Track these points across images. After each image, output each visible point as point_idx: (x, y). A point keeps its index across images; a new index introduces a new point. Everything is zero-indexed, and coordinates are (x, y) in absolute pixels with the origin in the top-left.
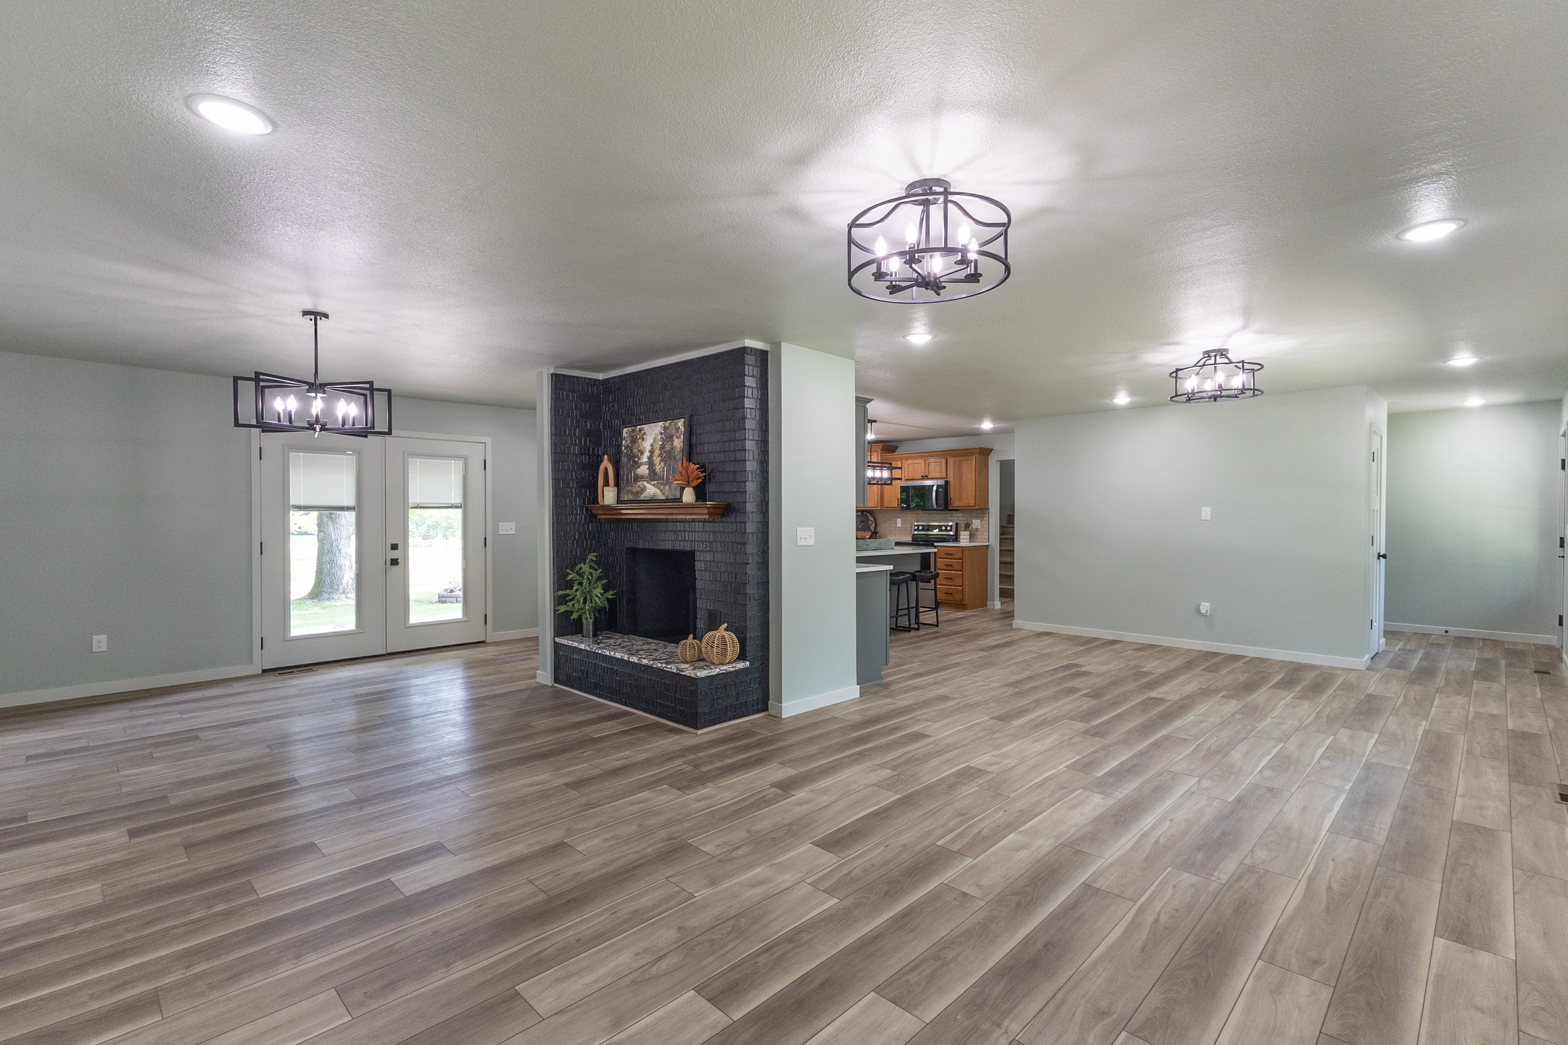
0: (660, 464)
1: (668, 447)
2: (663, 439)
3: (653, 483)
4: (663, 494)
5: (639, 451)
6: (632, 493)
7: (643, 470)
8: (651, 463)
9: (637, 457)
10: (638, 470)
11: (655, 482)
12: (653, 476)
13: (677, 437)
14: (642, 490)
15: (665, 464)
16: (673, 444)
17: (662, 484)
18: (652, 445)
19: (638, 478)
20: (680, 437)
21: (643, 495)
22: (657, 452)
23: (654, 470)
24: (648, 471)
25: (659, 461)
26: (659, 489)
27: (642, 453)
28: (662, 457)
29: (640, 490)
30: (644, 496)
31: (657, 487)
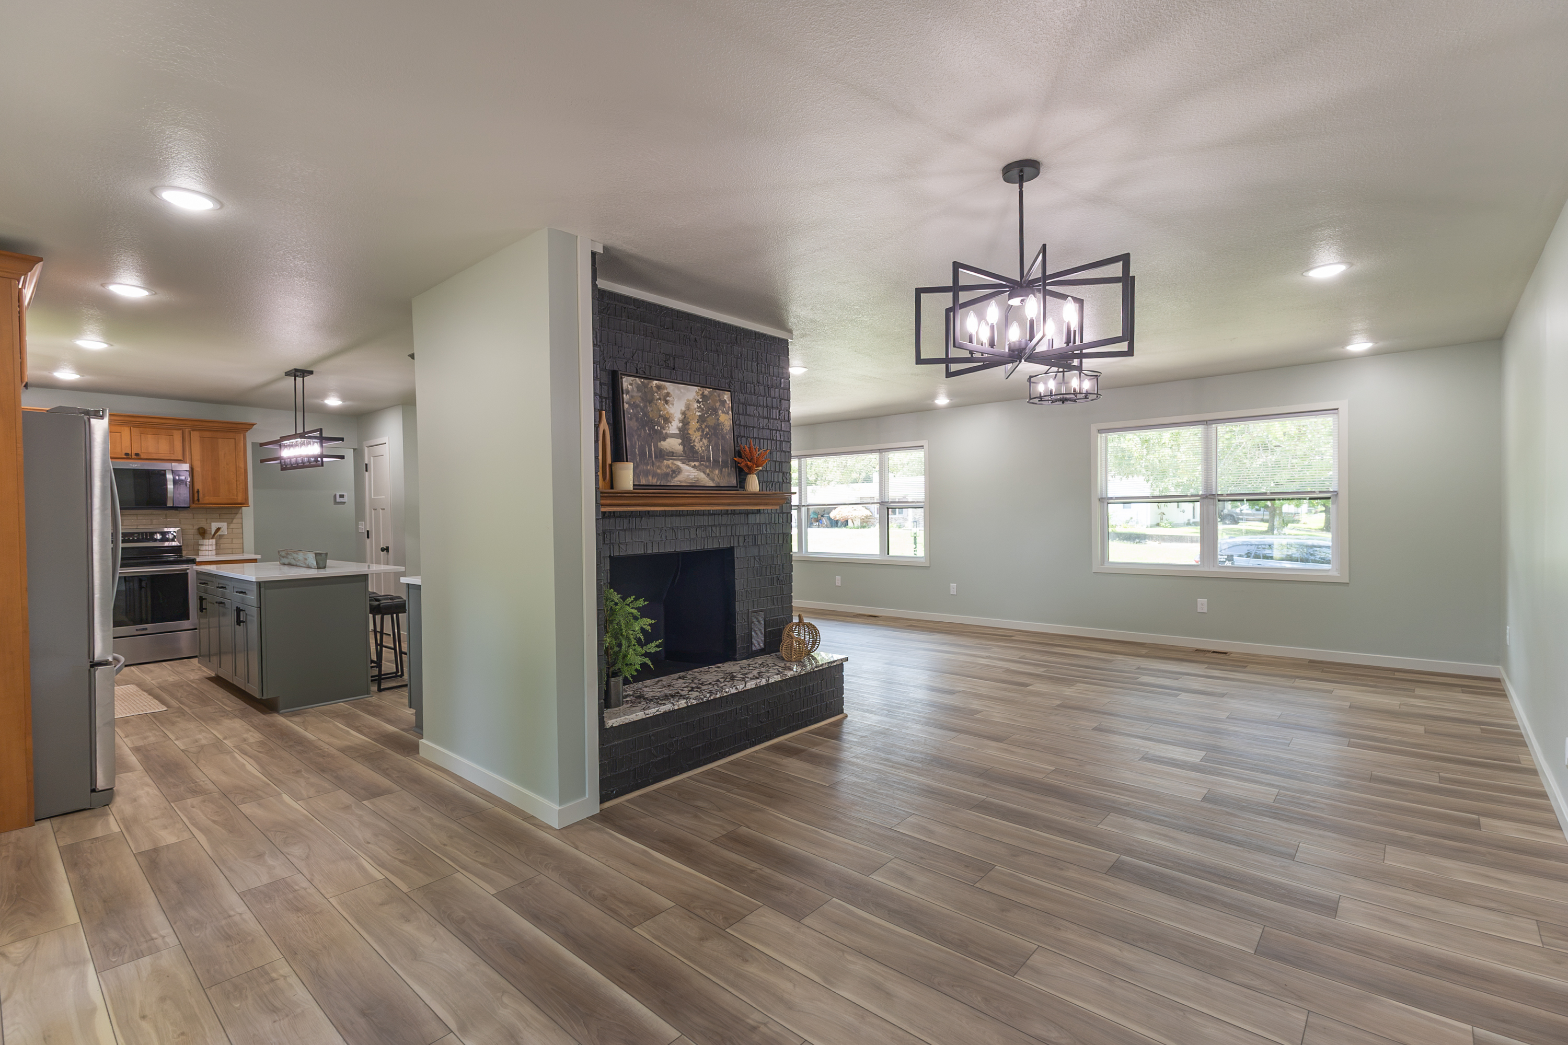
0: (701, 440)
1: (711, 421)
2: (702, 409)
3: (693, 464)
4: (713, 480)
5: (660, 416)
6: (655, 475)
7: (673, 444)
8: (684, 435)
9: (658, 424)
10: (662, 443)
11: (697, 464)
12: (690, 454)
13: (723, 412)
14: (674, 471)
15: (710, 442)
16: (718, 419)
17: (707, 467)
18: (684, 413)
19: (662, 455)
20: (728, 413)
21: (676, 479)
22: (694, 424)
23: (693, 447)
24: (681, 448)
25: (699, 438)
26: (704, 473)
27: (667, 420)
28: (703, 431)
29: (669, 470)
30: (678, 480)
31: (700, 470)
